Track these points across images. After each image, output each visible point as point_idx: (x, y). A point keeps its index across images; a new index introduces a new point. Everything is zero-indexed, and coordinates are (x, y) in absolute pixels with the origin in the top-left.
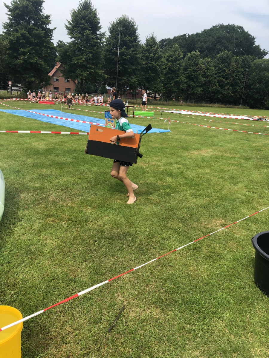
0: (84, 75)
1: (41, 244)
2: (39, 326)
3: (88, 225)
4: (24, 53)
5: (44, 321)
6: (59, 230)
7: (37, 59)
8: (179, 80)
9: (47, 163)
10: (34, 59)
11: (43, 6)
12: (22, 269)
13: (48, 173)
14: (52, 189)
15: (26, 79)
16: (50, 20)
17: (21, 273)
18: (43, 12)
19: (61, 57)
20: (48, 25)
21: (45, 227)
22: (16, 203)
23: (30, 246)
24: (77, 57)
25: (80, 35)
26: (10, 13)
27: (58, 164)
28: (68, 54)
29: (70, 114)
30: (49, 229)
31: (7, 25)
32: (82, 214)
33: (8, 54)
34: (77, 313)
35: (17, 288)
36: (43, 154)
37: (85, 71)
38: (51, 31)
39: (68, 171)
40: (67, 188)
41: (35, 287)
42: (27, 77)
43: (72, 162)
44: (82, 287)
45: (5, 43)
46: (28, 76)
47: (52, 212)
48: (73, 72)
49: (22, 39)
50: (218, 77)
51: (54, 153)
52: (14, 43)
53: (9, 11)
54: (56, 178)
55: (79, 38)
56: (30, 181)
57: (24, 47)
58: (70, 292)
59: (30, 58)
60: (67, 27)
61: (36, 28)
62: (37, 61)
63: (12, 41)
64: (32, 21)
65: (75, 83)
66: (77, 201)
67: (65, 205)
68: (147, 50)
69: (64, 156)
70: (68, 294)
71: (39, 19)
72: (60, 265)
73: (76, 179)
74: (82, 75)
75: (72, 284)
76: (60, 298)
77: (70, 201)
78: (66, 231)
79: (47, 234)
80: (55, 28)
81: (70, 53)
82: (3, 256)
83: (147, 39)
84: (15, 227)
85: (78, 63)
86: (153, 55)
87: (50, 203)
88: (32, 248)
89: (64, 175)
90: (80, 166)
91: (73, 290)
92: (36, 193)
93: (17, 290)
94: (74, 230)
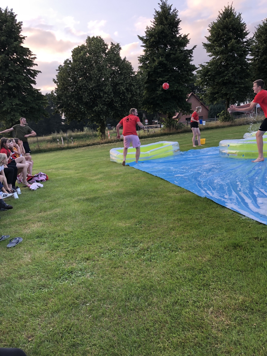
7: (177, 86)
11: (179, 26)
16: (188, 39)
20: (186, 46)
31: (143, 58)
33: (147, 87)
37: (233, 89)
38: (190, 52)
52: (152, 74)
53: (143, 43)
57: (162, 76)
60: (205, 45)
61: (174, 52)
63: (149, 72)
64: (169, 47)
80: (195, 47)
85: (223, 81)
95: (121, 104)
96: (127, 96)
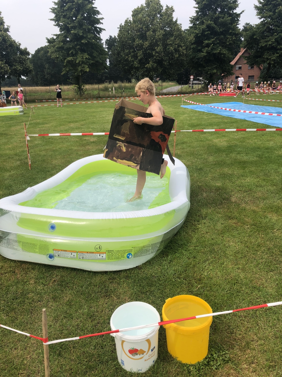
0: (273, 58)
1: (225, 245)
2: (224, 324)
3: (273, 233)
4: (208, 45)
5: (229, 321)
6: (243, 234)
7: (220, 49)
9: (229, 162)
10: (217, 50)
12: (207, 267)
13: (230, 172)
14: (234, 189)
15: (208, 72)
16: (238, 3)
17: (206, 270)
19: (247, 42)
20: (235, 9)
21: (227, 228)
22: (199, 201)
23: (213, 245)
24: (266, 38)
25: (271, 13)
26: (197, 6)
27: (240, 162)
28: (255, 37)
29: (253, 105)
30: (232, 231)
31: (194, 19)
32: (268, 220)
33: (193, 48)
34: (262, 323)
35: (202, 283)
36: (224, 151)
37: (274, 54)
38: (238, 15)
39: (251, 171)
40: (250, 190)
41: (219, 287)
42: (208, 69)
43: (256, 161)
44: (268, 298)
45: (190, 38)
46: (210, 68)
47: (234, 214)
48: (260, 57)
49: (208, 31)
51: (236, 151)
52: (199, 36)
53: (196, 4)
54: (238, 178)
55: (269, 17)
56: (211, 179)
57: (208, 39)
58: (254, 299)
59: (214, 49)
60: (256, 7)
61: (222, 16)
62: (220, 51)
63: (197, 34)
64: (219, 9)
65: (260, 69)
66: (262, 205)
67: (248, 207)
69: (246, 154)
70: (252, 301)
71: (226, 5)
72: (243, 270)
73: (260, 181)
74: (270, 59)
75: (256, 292)
76: (244, 303)
77: (254, 204)
78: (250, 236)
79: (229, 236)
80: (243, 11)
81: (258, 35)
82: (189, 250)
84: (199, 224)
85: (266, 45)
87: (233, 205)
88: (216, 248)
89: (247, 174)
90: (264, 166)
91: (257, 298)
92: (218, 192)
93: (202, 285)
94: (258, 236)
95: (169, 62)
96: (175, 56)
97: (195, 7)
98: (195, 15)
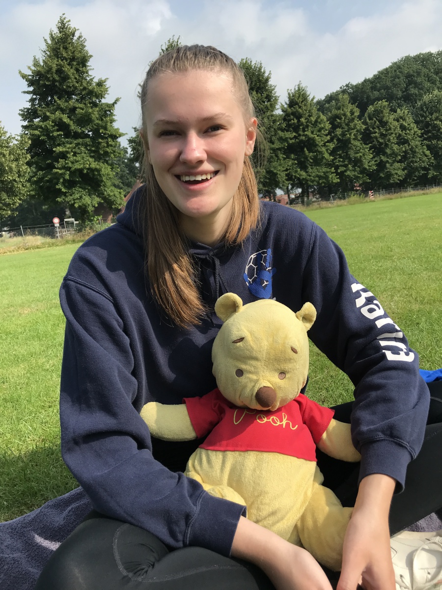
8: (361, 156)
11: (88, 64)
16: (106, 87)
18: (90, 76)
26: (31, 89)
31: (28, 112)
42: (74, 200)
49: (58, 130)
50: (425, 139)
53: (29, 86)
62: (89, 166)
68: (293, 114)
80: (117, 100)
83: (289, 94)
86: (306, 119)
97: (24, 92)
98: (28, 105)
